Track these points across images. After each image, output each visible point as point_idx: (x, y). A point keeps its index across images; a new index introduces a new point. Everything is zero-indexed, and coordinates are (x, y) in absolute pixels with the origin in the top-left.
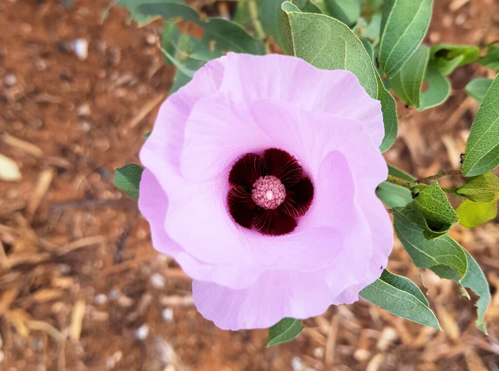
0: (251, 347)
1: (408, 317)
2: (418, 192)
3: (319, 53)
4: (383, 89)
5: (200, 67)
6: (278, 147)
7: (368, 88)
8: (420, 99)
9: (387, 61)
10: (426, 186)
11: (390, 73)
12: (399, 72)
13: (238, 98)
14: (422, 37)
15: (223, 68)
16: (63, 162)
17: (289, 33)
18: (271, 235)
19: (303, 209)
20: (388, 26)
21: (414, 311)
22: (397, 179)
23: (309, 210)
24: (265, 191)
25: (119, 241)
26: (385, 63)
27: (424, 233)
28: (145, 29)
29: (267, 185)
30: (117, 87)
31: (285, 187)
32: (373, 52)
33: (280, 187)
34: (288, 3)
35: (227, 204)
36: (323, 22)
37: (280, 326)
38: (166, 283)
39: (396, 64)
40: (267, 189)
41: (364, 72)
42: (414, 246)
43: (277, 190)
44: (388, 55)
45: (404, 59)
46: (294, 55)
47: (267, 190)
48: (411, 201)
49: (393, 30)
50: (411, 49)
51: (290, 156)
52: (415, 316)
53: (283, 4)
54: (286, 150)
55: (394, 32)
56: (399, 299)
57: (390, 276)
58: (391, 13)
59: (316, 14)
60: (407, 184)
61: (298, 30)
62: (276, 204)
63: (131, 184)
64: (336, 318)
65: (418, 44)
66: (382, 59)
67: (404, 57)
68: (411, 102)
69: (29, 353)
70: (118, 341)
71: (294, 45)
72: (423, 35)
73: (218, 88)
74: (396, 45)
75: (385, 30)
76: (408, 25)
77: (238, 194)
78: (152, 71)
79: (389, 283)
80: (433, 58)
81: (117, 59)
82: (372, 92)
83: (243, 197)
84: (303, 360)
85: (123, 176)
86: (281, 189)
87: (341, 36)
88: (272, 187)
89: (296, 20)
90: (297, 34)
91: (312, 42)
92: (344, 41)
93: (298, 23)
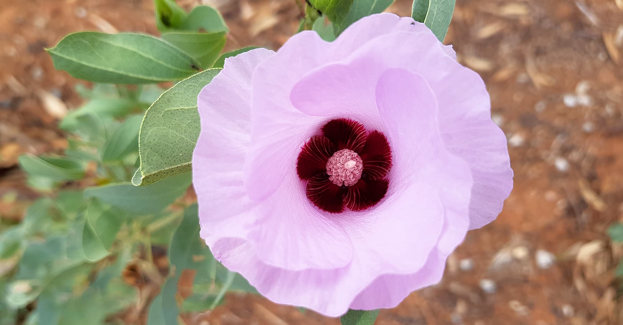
2: (315, 11)
3: (183, 136)
5: (223, 266)
6: (295, 166)
8: (216, 33)
13: (250, 217)
14: (151, 38)
15: (220, 241)
17: (166, 172)
18: (391, 157)
19: (357, 128)
23: (357, 120)
24: (345, 171)
29: (339, 171)
31: (336, 152)
33: (338, 156)
34: (134, 180)
35: (366, 210)
36: (147, 137)
39: (184, 60)
40: (342, 170)
41: (197, 87)
43: (342, 158)
45: (178, 53)
46: (191, 164)
47: (345, 169)
49: (149, 70)
50: (165, 47)
53: (135, 185)
54: (296, 157)
55: (151, 69)
56: (437, 6)
57: (417, 15)
58: (131, 75)
59: (139, 144)
61: (162, 163)
62: (357, 156)
63: (362, 318)
67: (175, 53)
70: (500, 307)
71: (179, 165)
72: (148, 37)
74: (164, 64)
76: (140, 55)
77: (352, 200)
83: (355, 195)
86: (340, 155)
87: (161, 115)
88: (340, 164)
89: (151, 167)
90: (166, 163)
91: (172, 146)
92: (165, 111)
93: (154, 165)
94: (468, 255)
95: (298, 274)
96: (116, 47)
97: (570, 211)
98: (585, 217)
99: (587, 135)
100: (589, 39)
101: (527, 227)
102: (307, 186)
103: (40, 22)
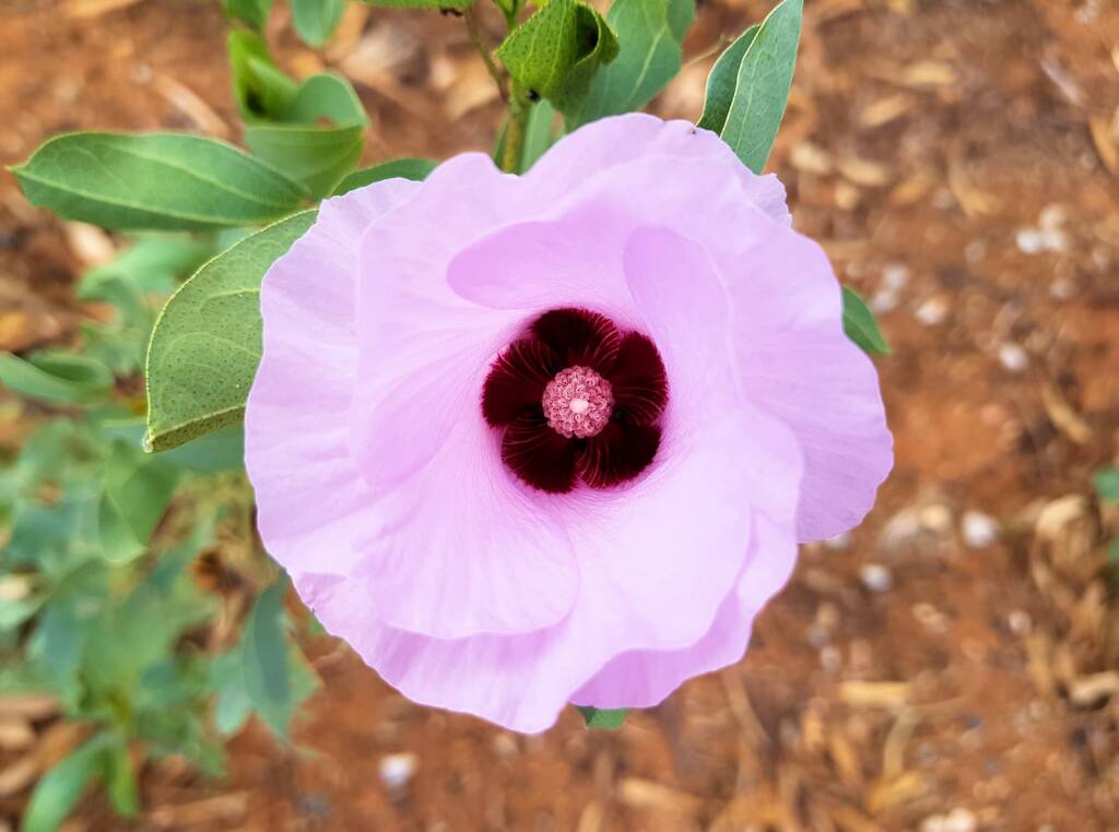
3: (244, 349)
6: (477, 401)
16: (603, 765)
17: (203, 423)
18: (666, 382)
19: (599, 325)
21: (776, 51)
23: (599, 312)
24: (573, 414)
27: (606, 61)
29: (561, 412)
31: (560, 371)
33: (561, 381)
35: (618, 488)
36: (164, 356)
41: (278, 247)
42: (639, 82)
43: (567, 387)
46: (244, 408)
47: (572, 411)
48: (547, 101)
51: (493, 373)
52: (785, 48)
56: (754, 86)
57: (709, 115)
59: (147, 373)
61: (194, 406)
62: (599, 384)
69: (945, 764)
71: (233, 408)
77: (594, 465)
79: (725, 115)
83: (599, 454)
86: (565, 380)
87: (197, 309)
88: (562, 400)
89: (170, 416)
90: (204, 406)
91: (218, 371)
92: (209, 301)
93: (177, 410)
95: (461, 644)
97: (1028, 443)
98: (1052, 452)
99: (1058, 304)
100: (1063, 129)
102: (505, 437)
103: (66, 89)
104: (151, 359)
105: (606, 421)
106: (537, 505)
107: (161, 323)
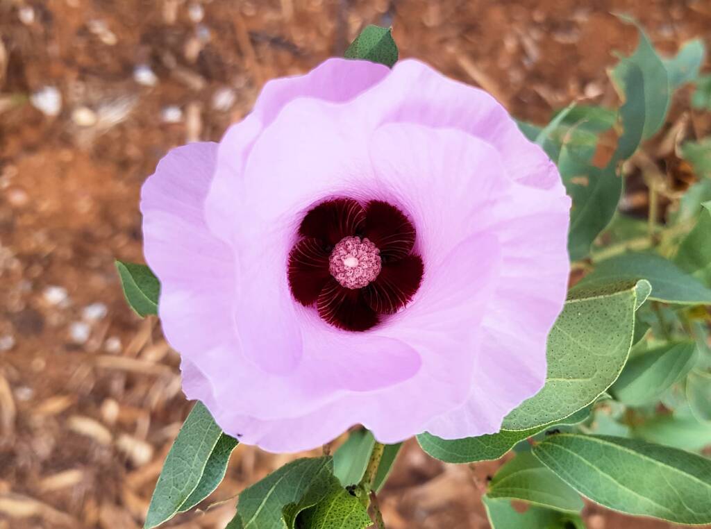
0: (122, 241)
1: (162, 480)
2: (357, 495)
3: (573, 339)
4: (516, 441)
5: (549, 154)
7: (519, 415)
8: (502, 498)
9: (560, 447)
10: (366, 508)
11: (540, 451)
12: (543, 466)
13: (501, 212)
14: (597, 500)
17: (603, 292)
19: (329, 316)
20: (613, 448)
21: (171, 489)
22: (376, 464)
23: (329, 325)
24: (358, 256)
25: (284, 41)
26: (556, 443)
27: (293, 505)
28: (606, 81)
29: (367, 258)
30: (519, 38)
31: (364, 287)
32: (573, 424)
33: (364, 280)
34: (648, 290)
35: (337, 197)
36: (622, 342)
37: (148, 281)
38: (220, 112)
39: (555, 461)
40: (361, 259)
42: (272, 489)
43: (359, 275)
44: (569, 448)
45: (562, 472)
46: (567, 300)
47: (358, 259)
48: (342, 485)
49: (606, 455)
50: (579, 484)
51: (411, 295)
52: (164, 491)
53: (648, 282)
54: (421, 289)
55: (604, 456)
56: (191, 466)
57: (226, 452)
58: (633, 452)
59: (633, 334)
60: (368, 478)
61: (607, 306)
62: (337, 274)
63: (368, 52)
64: (166, 371)
65: (585, 493)
66: (562, 439)
67: (565, 472)
68: (496, 485)
70: (132, 38)
71: (584, 300)
73: (518, 180)
74: (583, 460)
75: (606, 443)
76: (615, 479)
77: (352, 216)
78: (544, 92)
79: (215, 451)
80: (565, 520)
81: (561, 38)
82: (513, 421)
83: (347, 223)
84: (102, 320)
85: (379, 40)
86: (360, 280)
87: (598, 372)
88: (364, 267)
89: (622, 302)
90: (602, 304)
91: (590, 327)
92: (591, 377)
93: (618, 304)
94: (165, 127)
96: (648, 497)
101: (66, 155)
102: (412, 247)
104: (630, 342)
105: (337, 246)
106: (394, 196)
107: (621, 366)
